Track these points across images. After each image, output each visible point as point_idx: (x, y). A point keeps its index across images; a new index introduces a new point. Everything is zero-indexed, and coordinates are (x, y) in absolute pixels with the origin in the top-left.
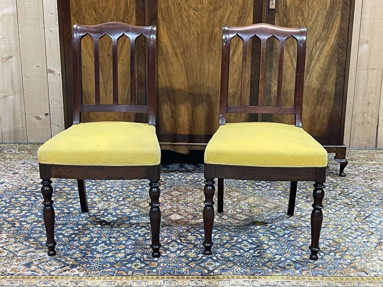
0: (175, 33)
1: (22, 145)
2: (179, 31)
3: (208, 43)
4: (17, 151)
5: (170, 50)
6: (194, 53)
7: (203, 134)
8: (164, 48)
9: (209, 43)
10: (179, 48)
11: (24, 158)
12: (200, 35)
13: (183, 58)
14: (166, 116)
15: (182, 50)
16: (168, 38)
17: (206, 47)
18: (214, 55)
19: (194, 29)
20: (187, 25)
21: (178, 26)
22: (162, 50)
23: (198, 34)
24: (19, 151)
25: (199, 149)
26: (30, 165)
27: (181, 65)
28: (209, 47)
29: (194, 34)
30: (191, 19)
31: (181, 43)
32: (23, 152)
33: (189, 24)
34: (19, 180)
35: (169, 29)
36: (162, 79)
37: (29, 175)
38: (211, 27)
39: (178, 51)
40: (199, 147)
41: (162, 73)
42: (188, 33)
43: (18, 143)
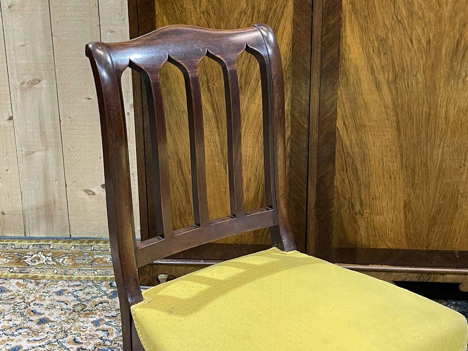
0: (377, 39)
1: (60, 243)
2: (387, 36)
3: (448, 61)
4: (50, 259)
5: (365, 76)
6: (417, 83)
7: (425, 249)
8: (352, 70)
9: (451, 61)
10: (384, 72)
11: (61, 278)
12: (433, 43)
13: (391, 93)
14: (348, 211)
15: (391, 76)
16: (361, 50)
17: (443, 70)
18: (461, 85)
19: (419, 31)
20: (406, 22)
21: (385, 25)
22: (346, 76)
23: (429, 42)
24: (53, 260)
25: (416, 280)
26: (72, 298)
27: (386, 107)
28: (452, 68)
29: (419, 41)
30: (416, 9)
31: (390, 60)
32: (61, 260)
33: (410, 20)
34: (49, 343)
35: (364, 30)
36: (345, 138)
37: (69, 326)
38: (458, 25)
39: (382, 78)
40: (416, 275)
41: (344, 124)
42: (408, 40)
43: (53, 238)
